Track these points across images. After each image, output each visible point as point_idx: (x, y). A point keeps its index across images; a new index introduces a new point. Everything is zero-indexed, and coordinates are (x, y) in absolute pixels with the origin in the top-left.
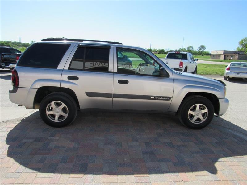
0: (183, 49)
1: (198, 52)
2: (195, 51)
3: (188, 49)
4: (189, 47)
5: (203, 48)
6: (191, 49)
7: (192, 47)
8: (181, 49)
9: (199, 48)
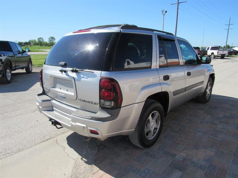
0: (34, 41)
1: (49, 43)
2: (46, 42)
3: (38, 40)
4: (39, 39)
5: (53, 39)
6: (41, 40)
7: (42, 39)
8: (31, 40)
9: (49, 39)
